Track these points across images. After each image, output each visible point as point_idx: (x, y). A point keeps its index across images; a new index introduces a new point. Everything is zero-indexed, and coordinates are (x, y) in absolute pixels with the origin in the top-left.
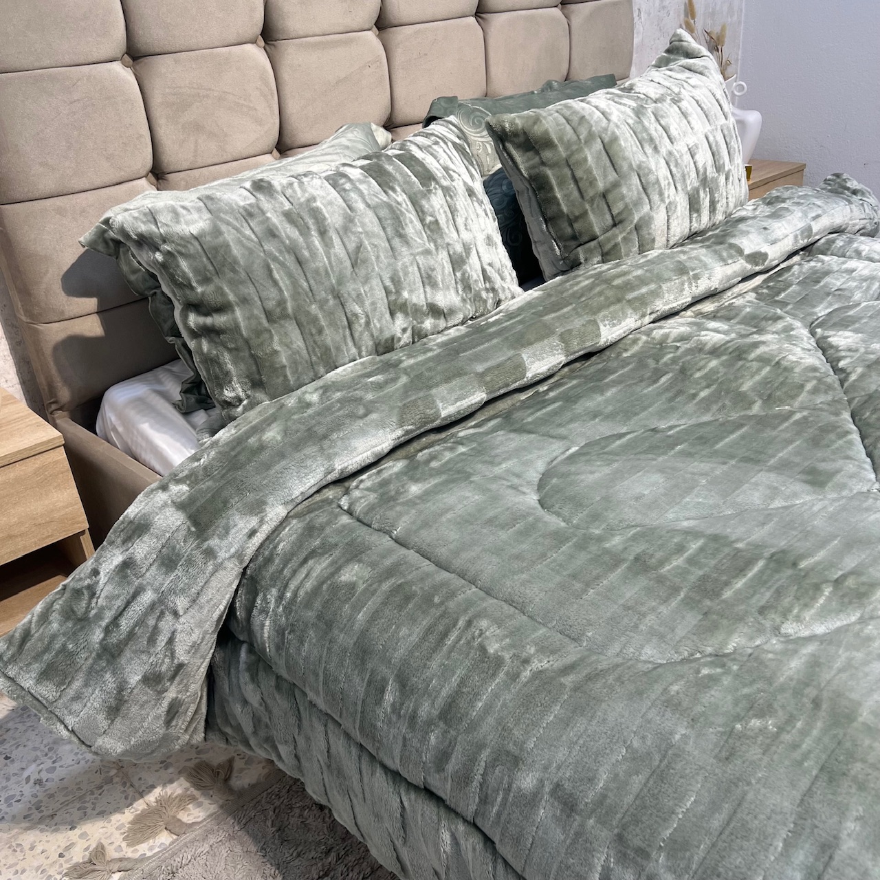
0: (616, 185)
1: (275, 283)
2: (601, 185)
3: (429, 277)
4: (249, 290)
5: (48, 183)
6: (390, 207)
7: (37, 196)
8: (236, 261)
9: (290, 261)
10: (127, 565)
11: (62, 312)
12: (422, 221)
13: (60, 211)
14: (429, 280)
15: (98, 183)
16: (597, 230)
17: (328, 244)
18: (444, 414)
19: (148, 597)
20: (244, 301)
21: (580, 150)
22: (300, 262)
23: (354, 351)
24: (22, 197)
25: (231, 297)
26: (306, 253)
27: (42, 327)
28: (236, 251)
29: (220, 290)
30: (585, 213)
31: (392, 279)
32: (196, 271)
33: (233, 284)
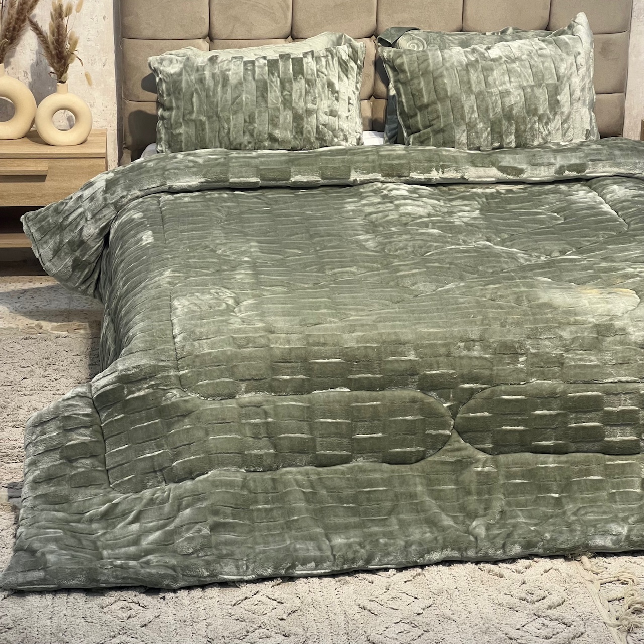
0: (434, 103)
1: (192, 103)
2: (425, 100)
3: (272, 120)
4: (181, 104)
5: (147, 33)
6: (265, 83)
7: (140, 37)
8: (181, 89)
9: (203, 94)
10: (81, 197)
11: (139, 97)
12: (282, 92)
13: (150, 47)
14: (273, 122)
15: (174, 37)
16: (420, 126)
17: (224, 92)
18: (231, 180)
19: (80, 210)
20: (178, 108)
21: (418, 77)
22: (207, 96)
23: (218, 144)
24: (133, 37)
25: (174, 105)
26: (211, 94)
27: (128, 102)
28: (184, 85)
29: (171, 101)
30: (416, 115)
31: (249, 116)
32: (167, 90)
33: (177, 99)
